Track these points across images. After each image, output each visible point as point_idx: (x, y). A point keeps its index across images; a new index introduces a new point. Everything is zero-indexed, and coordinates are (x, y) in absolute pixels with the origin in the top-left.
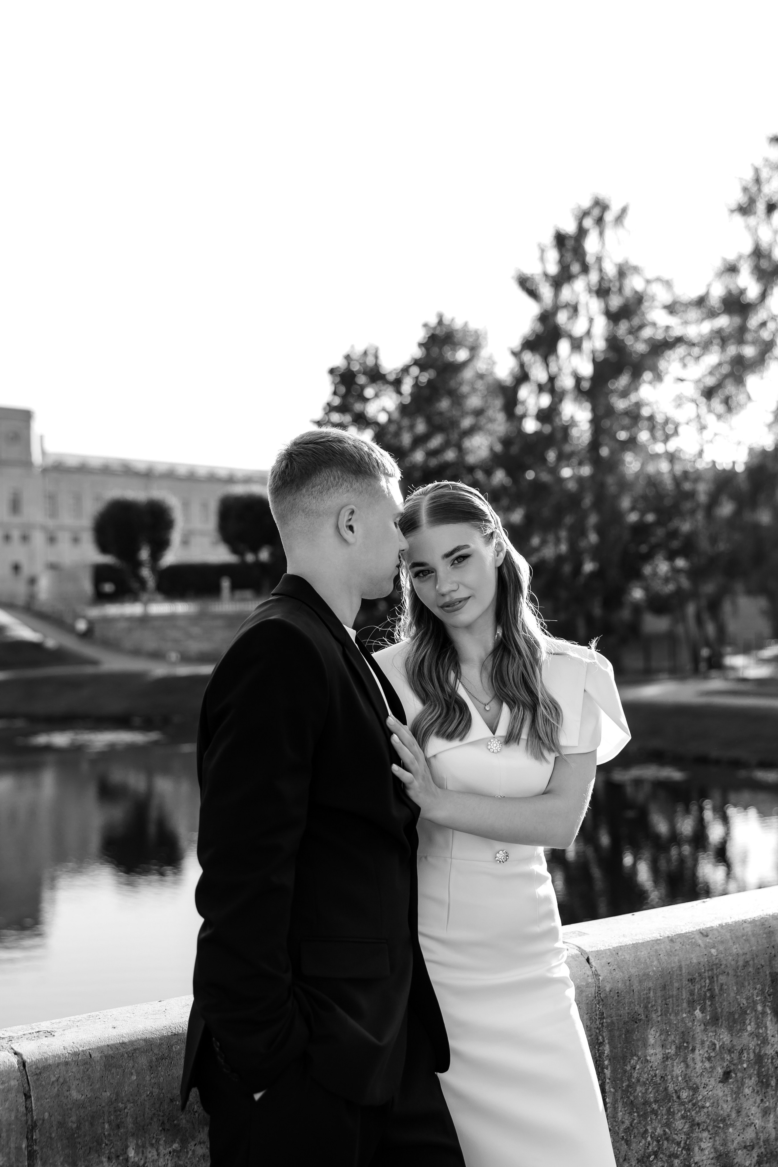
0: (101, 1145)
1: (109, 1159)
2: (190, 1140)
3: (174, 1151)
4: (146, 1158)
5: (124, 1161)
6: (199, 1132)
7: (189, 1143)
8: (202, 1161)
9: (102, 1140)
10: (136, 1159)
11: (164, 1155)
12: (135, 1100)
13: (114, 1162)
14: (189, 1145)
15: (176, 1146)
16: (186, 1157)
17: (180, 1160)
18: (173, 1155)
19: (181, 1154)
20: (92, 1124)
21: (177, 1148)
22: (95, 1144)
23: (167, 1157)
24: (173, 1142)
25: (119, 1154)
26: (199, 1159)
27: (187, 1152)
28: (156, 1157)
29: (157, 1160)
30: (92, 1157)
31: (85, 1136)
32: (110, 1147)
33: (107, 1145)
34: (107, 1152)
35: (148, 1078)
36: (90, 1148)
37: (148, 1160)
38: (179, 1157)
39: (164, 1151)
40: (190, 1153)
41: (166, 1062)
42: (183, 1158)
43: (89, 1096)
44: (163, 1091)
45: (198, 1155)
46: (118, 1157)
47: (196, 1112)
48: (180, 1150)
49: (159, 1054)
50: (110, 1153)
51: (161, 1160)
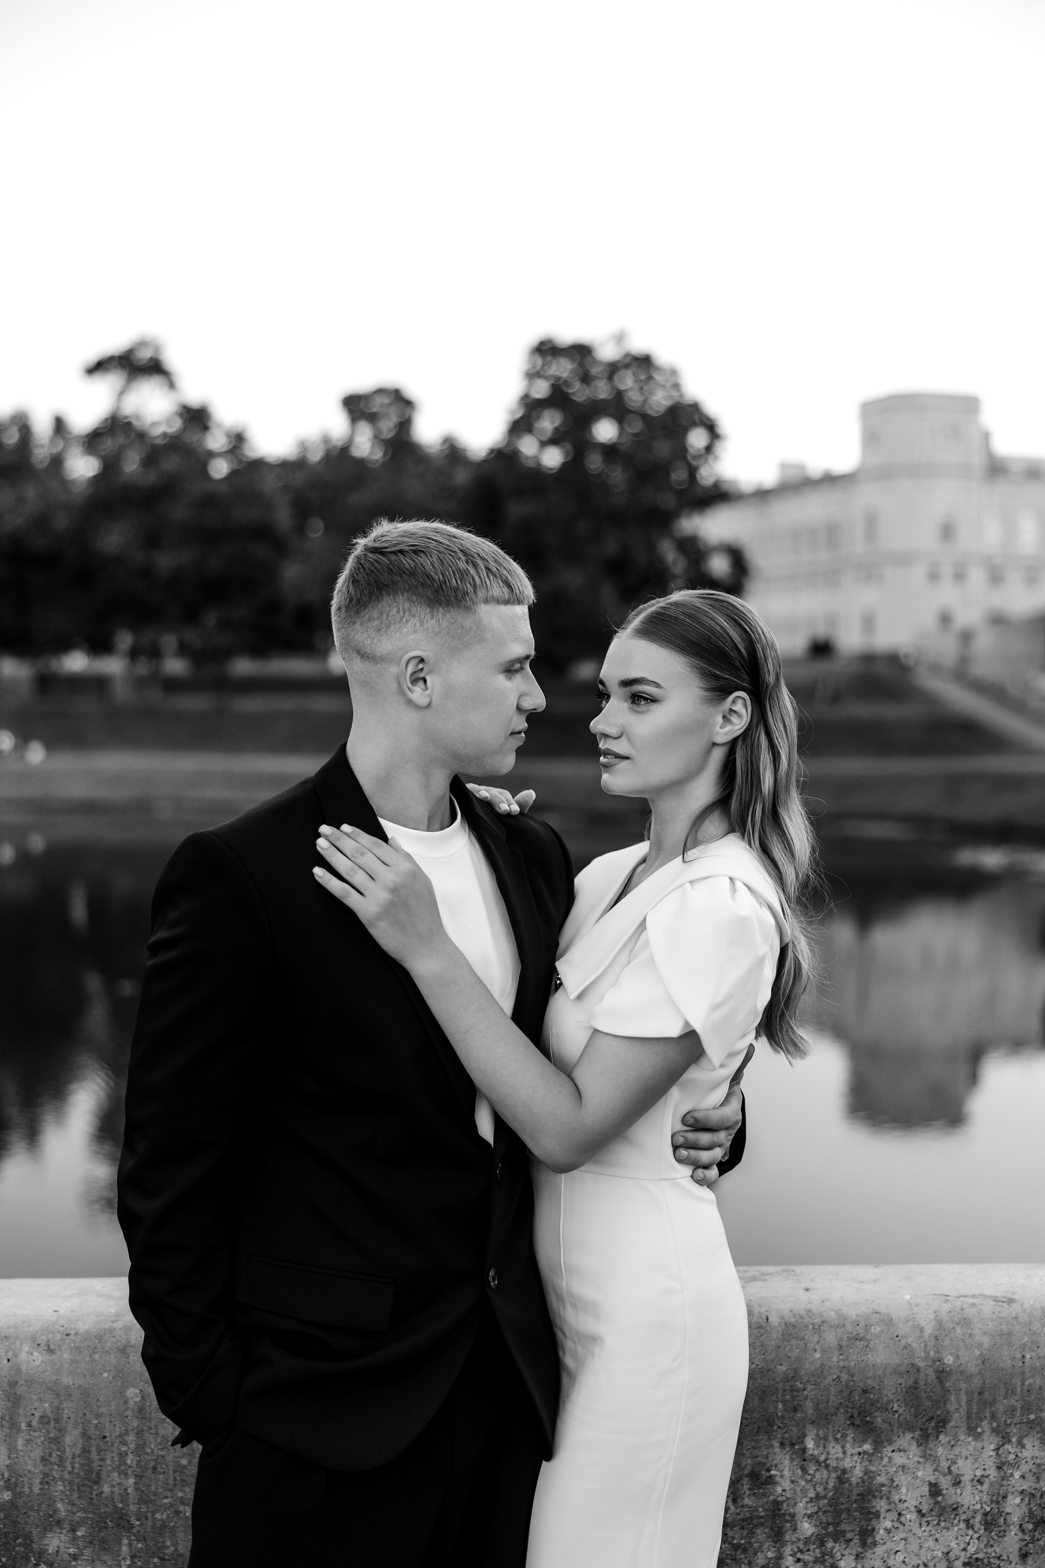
0: (772, 1426)
1: (782, 1444)
2: (886, 1444)
3: (865, 1452)
4: (828, 1453)
5: (801, 1452)
6: (899, 1437)
7: (884, 1447)
8: (901, 1473)
9: (774, 1421)
10: (816, 1452)
11: (852, 1455)
12: (817, 1382)
13: (787, 1449)
14: (885, 1450)
15: (867, 1447)
16: (880, 1464)
17: (873, 1465)
18: (863, 1458)
19: (873, 1458)
20: (762, 1400)
21: (868, 1449)
22: (765, 1424)
23: (855, 1458)
24: (864, 1441)
25: (794, 1442)
26: (897, 1469)
27: (882, 1458)
28: (841, 1456)
29: (843, 1458)
30: (761, 1438)
31: (753, 1412)
32: (784, 1431)
33: (780, 1428)
34: (780, 1436)
35: (835, 1359)
36: (759, 1427)
37: (830, 1456)
38: (870, 1461)
39: (851, 1450)
40: (886, 1460)
41: (861, 1344)
42: (876, 1464)
43: (760, 1366)
44: (854, 1378)
45: (895, 1464)
46: (793, 1444)
47: (896, 1412)
48: (873, 1453)
49: (852, 1333)
50: (783, 1438)
51: (848, 1460)
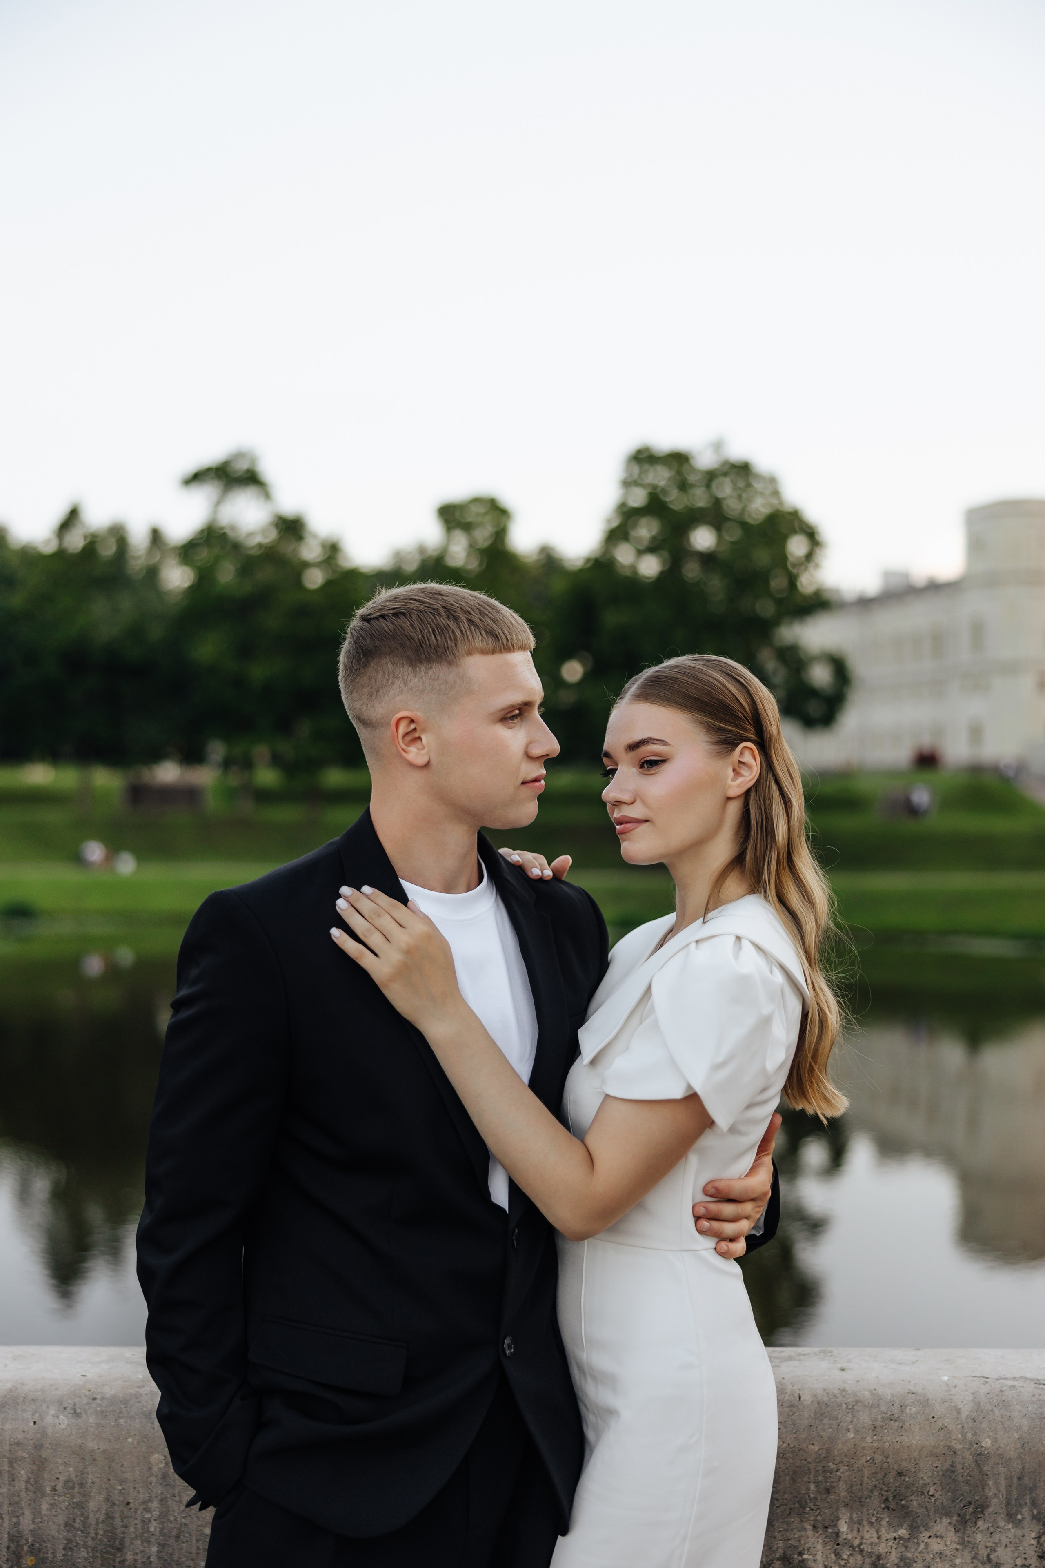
0: (804, 1508)
1: (814, 1527)
2: (922, 1529)
3: (900, 1538)
4: (862, 1538)
5: (834, 1536)
6: (935, 1522)
7: (921, 1533)
8: (938, 1560)
9: (806, 1502)
10: (850, 1536)
11: (887, 1540)
12: (850, 1463)
13: (820, 1532)
14: (921, 1535)
15: (902, 1532)
16: (916, 1550)
17: (908, 1551)
18: (899, 1543)
19: (909, 1544)
20: (794, 1480)
21: (904, 1535)
22: (797, 1505)
23: (891, 1543)
24: (900, 1526)
25: (827, 1525)
26: (934, 1556)
27: (918, 1544)
28: (876, 1540)
29: (877, 1544)
30: (793, 1520)
31: (785, 1493)
32: (817, 1514)
33: (812, 1510)
34: (812, 1518)
35: (869, 1439)
36: (789, 1509)
37: (864, 1541)
38: (906, 1547)
39: (886, 1535)
40: (922, 1546)
41: (896, 1425)
42: (913, 1550)
43: (792, 1446)
44: (889, 1460)
45: (932, 1551)
46: (826, 1528)
47: (932, 1496)
48: (909, 1538)
49: (886, 1413)
50: (816, 1520)
51: (883, 1545)
